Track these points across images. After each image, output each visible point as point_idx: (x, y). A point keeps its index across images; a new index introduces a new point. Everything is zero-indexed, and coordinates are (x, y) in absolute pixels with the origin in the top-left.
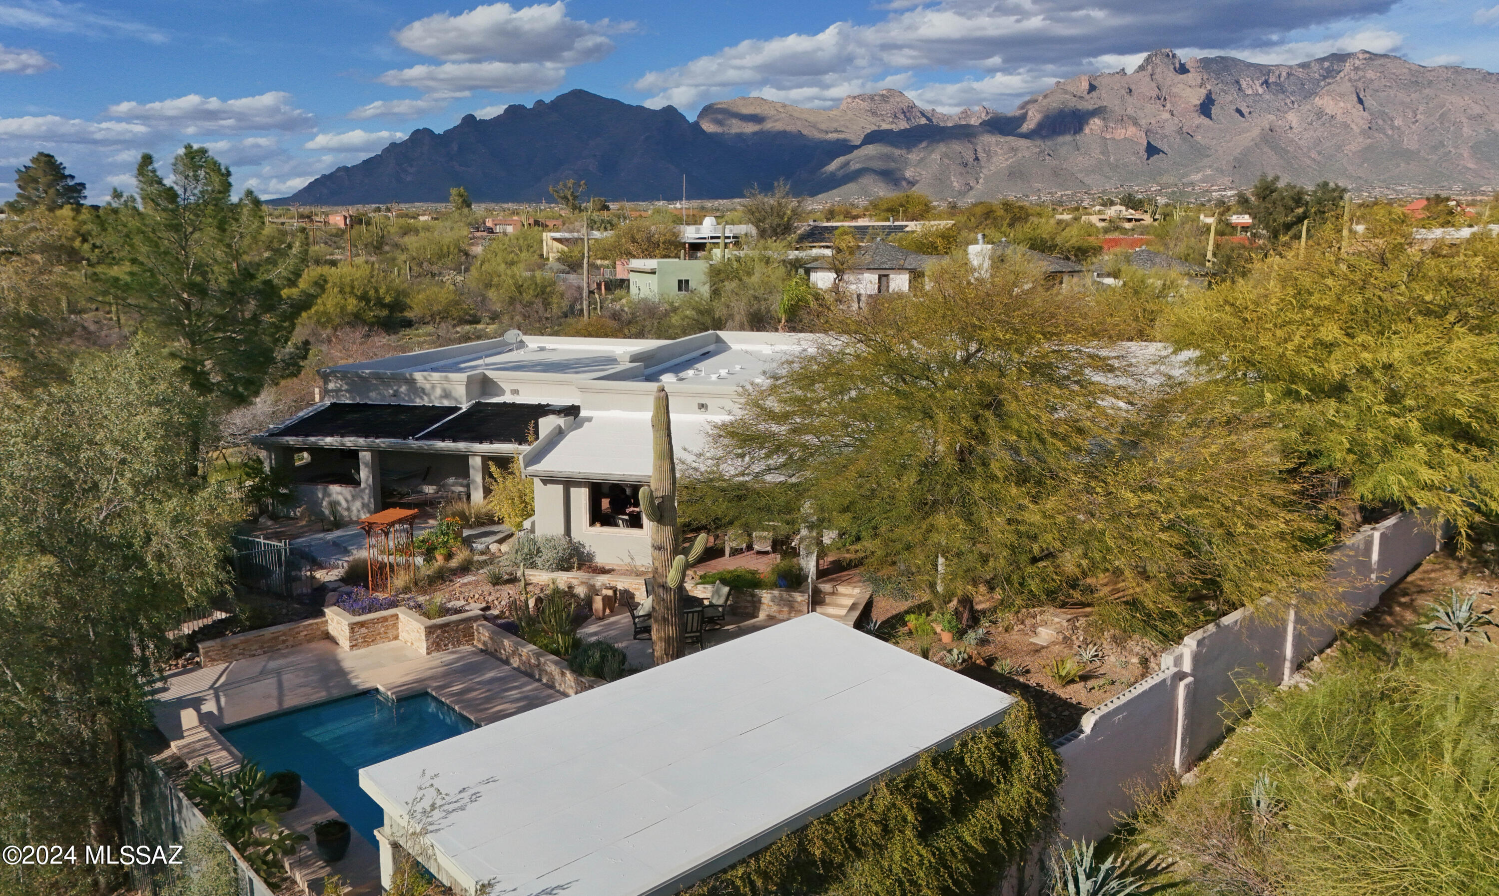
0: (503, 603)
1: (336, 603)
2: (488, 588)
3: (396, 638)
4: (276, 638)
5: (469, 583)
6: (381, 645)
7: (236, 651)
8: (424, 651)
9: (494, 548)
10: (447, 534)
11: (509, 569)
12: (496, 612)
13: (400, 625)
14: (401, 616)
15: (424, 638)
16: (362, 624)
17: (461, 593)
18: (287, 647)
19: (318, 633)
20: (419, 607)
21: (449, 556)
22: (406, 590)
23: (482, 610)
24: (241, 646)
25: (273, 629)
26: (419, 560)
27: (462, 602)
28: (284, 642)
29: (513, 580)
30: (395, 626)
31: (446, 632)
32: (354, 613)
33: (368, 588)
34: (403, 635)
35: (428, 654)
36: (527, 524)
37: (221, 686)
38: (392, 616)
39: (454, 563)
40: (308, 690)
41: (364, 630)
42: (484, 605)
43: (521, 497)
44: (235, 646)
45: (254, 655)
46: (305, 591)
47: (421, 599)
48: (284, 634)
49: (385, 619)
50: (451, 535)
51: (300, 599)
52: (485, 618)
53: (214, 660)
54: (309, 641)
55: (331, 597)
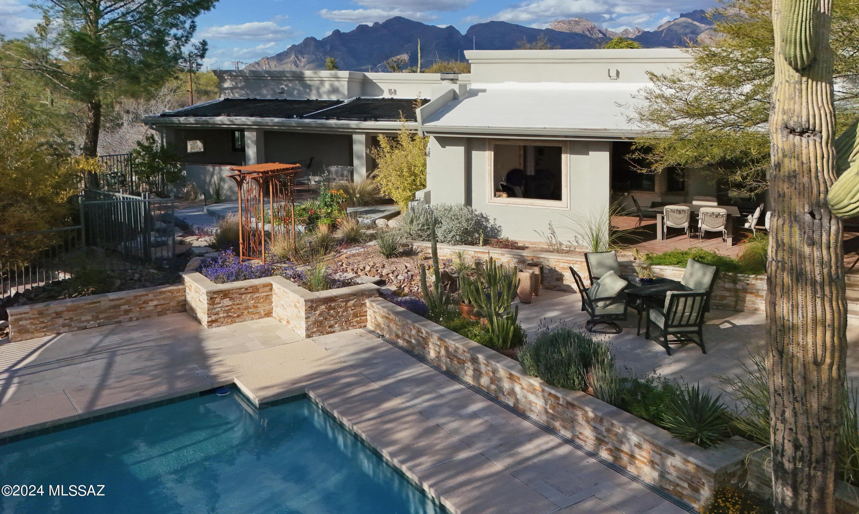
0: (400, 277)
1: (199, 269)
2: (380, 260)
3: (269, 314)
4: (119, 306)
5: (359, 255)
6: (249, 323)
7: (61, 321)
8: (302, 332)
9: (381, 223)
10: (331, 206)
11: (404, 241)
12: (393, 288)
13: (274, 298)
14: (275, 286)
15: (303, 314)
16: (225, 294)
17: (349, 264)
18: (131, 320)
19: (173, 304)
20: (298, 277)
21: (333, 227)
22: (284, 258)
23: (377, 283)
24: (66, 315)
25: (112, 296)
26: (301, 228)
27: (350, 275)
28: (127, 312)
29: (409, 253)
30: (268, 298)
31: (330, 308)
32: (216, 280)
33: (238, 255)
34: (277, 311)
35: (308, 336)
36: (420, 195)
37: (25, 367)
38: (265, 286)
39: (339, 234)
40: (143, 380)
41: (227, 302)
42: (377, 278)
43: (410, 169)
44: (58, 315)
45: (85, 328)
46: (165, 254)
47: (300, 269)
48: (128, 302)
49: (255, 289)
50: (336, 207)
51: (159, 264)
52: (381, 294)
53: (27, 331)
54: (161, 314)
55: (195, 262)
